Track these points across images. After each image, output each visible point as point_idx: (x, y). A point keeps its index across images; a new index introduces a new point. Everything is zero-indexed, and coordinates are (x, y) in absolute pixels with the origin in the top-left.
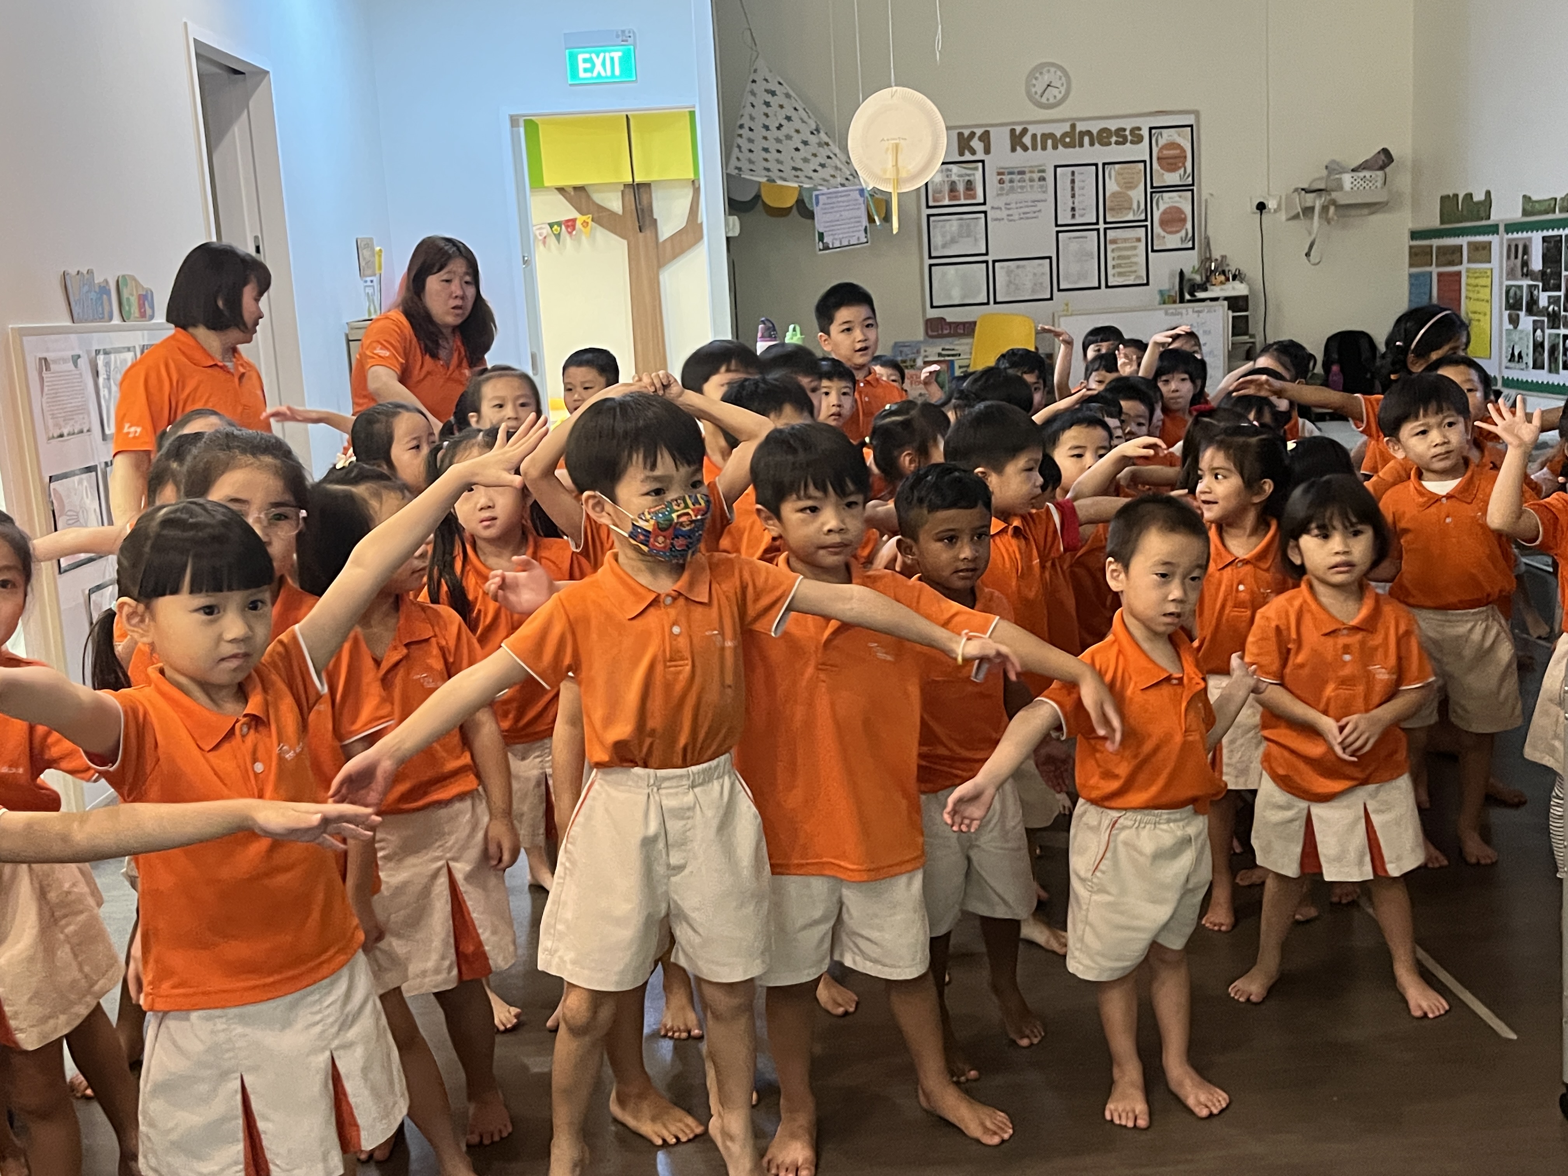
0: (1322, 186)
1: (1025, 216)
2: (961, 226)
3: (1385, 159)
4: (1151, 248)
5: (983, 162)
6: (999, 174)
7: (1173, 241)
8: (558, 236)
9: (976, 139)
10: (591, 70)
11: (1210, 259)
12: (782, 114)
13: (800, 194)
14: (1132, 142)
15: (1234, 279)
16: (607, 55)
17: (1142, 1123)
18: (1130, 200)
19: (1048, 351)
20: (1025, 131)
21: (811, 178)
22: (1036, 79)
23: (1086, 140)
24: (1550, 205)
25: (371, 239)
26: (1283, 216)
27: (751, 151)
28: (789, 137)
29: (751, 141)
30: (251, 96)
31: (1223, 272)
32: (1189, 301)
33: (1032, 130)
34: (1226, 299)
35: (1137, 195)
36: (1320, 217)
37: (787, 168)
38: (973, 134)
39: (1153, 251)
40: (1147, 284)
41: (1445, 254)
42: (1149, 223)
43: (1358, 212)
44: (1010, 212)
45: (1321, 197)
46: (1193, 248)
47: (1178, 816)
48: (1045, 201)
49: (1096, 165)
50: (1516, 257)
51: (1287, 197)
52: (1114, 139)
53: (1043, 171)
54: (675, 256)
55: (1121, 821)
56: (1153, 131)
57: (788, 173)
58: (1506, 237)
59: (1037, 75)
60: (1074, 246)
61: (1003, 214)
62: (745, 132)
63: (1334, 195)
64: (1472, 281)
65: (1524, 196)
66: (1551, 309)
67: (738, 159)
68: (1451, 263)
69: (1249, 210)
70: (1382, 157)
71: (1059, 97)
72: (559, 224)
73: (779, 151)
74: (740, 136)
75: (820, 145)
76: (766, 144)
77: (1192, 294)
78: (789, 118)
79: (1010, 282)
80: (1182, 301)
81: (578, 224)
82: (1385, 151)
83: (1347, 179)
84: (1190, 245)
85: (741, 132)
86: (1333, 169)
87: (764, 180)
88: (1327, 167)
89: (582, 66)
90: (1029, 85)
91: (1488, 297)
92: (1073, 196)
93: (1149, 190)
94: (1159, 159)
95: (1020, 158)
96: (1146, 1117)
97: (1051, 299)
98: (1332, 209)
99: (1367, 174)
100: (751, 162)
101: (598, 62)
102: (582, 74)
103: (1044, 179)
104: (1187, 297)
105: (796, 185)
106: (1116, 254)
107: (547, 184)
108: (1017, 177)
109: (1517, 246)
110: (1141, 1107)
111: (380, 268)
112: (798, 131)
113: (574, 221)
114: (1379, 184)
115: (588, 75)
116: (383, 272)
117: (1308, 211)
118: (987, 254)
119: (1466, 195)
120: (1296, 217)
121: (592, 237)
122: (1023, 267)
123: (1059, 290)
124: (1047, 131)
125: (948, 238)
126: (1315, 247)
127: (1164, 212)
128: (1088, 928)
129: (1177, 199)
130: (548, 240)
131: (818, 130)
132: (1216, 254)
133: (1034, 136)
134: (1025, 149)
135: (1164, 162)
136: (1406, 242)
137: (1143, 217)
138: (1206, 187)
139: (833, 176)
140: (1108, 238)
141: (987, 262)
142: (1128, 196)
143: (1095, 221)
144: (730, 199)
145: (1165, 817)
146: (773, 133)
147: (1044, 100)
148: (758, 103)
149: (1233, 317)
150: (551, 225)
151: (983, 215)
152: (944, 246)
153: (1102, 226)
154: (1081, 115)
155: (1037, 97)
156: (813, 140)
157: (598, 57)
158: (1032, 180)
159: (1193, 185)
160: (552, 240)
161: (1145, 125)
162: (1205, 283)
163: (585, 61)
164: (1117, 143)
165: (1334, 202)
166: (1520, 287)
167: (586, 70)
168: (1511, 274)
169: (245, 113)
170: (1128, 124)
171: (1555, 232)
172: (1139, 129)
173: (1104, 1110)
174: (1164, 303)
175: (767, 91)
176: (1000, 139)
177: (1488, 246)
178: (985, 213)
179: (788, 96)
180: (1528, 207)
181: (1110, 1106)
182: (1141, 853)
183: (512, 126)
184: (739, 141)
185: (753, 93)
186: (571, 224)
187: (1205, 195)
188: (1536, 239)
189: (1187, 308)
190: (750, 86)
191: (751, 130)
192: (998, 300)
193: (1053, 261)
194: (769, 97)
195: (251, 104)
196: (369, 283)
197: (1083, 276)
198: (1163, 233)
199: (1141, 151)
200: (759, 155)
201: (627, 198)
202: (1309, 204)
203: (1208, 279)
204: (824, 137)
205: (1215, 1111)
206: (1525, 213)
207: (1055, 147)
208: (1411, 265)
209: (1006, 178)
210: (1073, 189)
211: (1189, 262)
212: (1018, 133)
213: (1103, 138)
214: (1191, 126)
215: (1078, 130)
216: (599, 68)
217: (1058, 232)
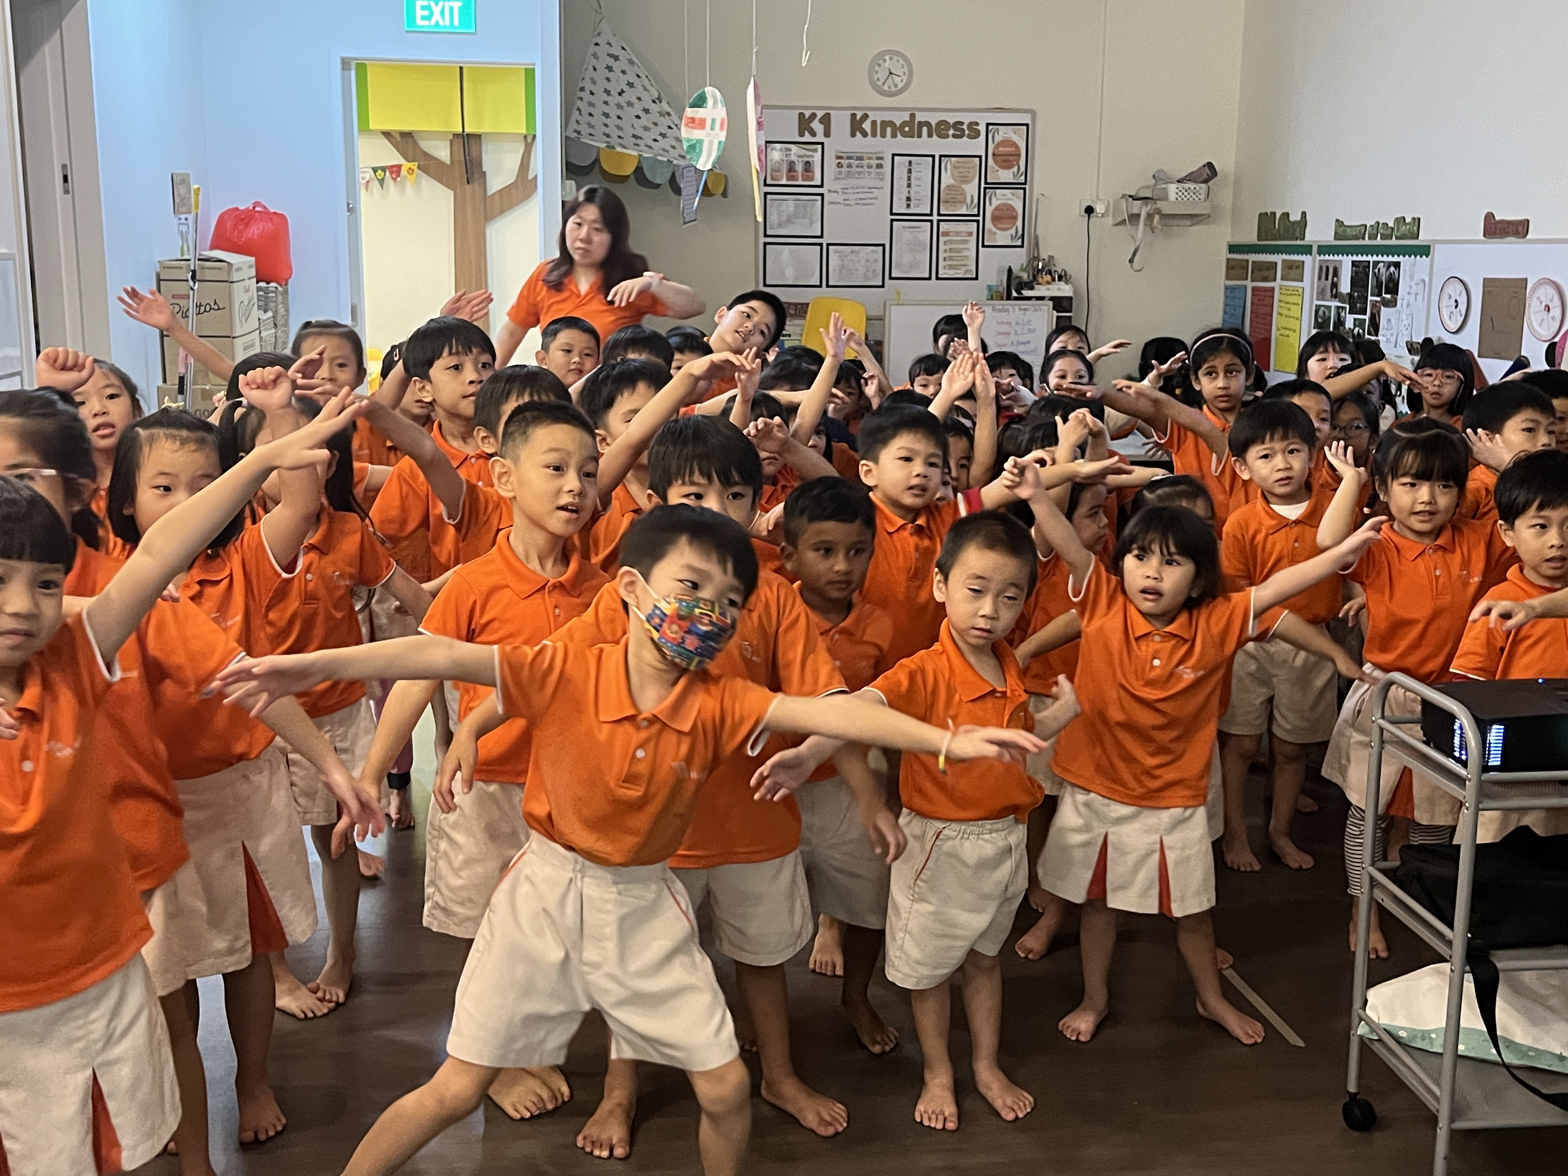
0: (1149, 195)
1: (861, 202)
2: (797, 206)
3: (1209, 173)
4: (981, 243)
5: (822, 144)
6: (838, 157)
7: (1003, 238)
8: (381, 182)
9: (817, 120)
10: (428, 18)
11: (1037, 259)
12: (624, 79)
13: (639, 162)
14: (970, 137)
15: (1060, 280)
16: (447, 4)
17: (951, 1126)
18: (963, 193)
19: (878, 338)
20: (866, 116)
21: (650, 147)
22: (879, 65)
23: (925, 130)
24: (1361, 231)
25: (188, 175)
26: (1109, 221)
27: (590, 115)
28: (630, 104)
29: (591, 104)
30: (66, 14)
31: (1050, 272)
32: (1016, 299)
33: (872, 115)
34: (1052, 299)
35: (971, 189)
36: (1145, 225)
37: (627, 134)
38: (813, 116)
39: (983, 246)
40: (976, 278)
41: (1260, 270)
42: (981, 218)
43: (1182, 222)
44: (846, 197)
45: (1147, 204)
46: (1022, 246)
47: (1000, 826)
48: (882, 188)
49: (933, 156)
50: (1327, 279)
51: (1115, 201)
52: (951, 132)
53: (881, 158)
54: (503, 211)
55: (946, 832)
56: (990, 127)
57: (629, 140)
58: (1318, 258)
59: (881, 62)
60: (907, 236)
61: (839, 198)
62: (586, 95)
63: (1160, 204)
64: (1283, 298)
65: (1337, 221)
66: (1356, 331)
67: (577, 122)
68: (1265, 279)
69: (1077, 213)
70: (1207, 169)
71: (900, 85)
72: (383, 169)
73: (619, 117)
74: (581, 99)
75: (661, 114)
76: (607, 110)
77: (1019, 292)
78: (630, 85)
79: (843, 266)
80: (1009, 298)
81: (404, 171)
82: (1210, 165)
83: (1173, 188)
84: (1019, 243)
85: (581, 94)
86: (1159, 178)
87: (603, 145)
88: (1154, 176)
89: (419, 13)
90: (871, 71)
91: (1298, 315)
92: (909, 186)
93: (983, 185)
94: (994, 155)
95: (859, 144)
96: (955, 1119)
97: (883, 286)
98: (1157, 217)
99: (1192, 185)
100: (591, 126)
101: (437, 10)
102: (419, 22)
103: (879, 166)
104: (1014, 294)
105: (636, 153)
106: (948, 247)
107: (372, 127)
108: (854, 162)
109: (1328, 268)
110: (950, 1109)
111: (197, 207)
112: (639, 99)
113: (399, 167)
114: (1202, 197)
115: (426, 23)
116: (199, 212)
117: (1134, 218)
118: (821, 237)
119: (1283, 214)
120: (1123, 222)
121: (417, 183)
122: (857, 252)
123: (891, 278)
124: (886, 119)
125: (785, 218)
126: (1138, 254)
127: (997, 209)
128: (907, 936)
129: (1010, 196)
130: (370, 184)
131: (660, 99)
132: (1044, 255)
133: (874, 123)
134: (865, 134)
135: (999, 158)
136: (1224, 254)
137: (975, 212)
138: (1039, 185)
139: (674, 147)
140: (941, 230)
141: (821, 245)
142: (963, 190)
143: (928, 212)
144: (567, 162)
145: (989, 827)
146: (614, 99)
147: (886, 88)
148: (601, 67)
149: (1058, 317)
150: (375, 170)
151: (819, 198)
152: (780, 225)
153: (935, 218)
154: (919, 106)
155: (880, 83)
156: (654, 108)
157: (437, 4)
158: (870, 167)
159: (1025, 183)
160: (375, 185)
161: (982, 120)
162: (1032, 282)
163: (423, 8)
164: (954, 136)
165: (1158, 211)
166: (1329, 308)
167: (424, 18)
168: (1321, 295)
169: (58, 32)
170: (967, 118)
171: (1364, 258)
172: (977, 124)
173: (914, 1111)
174: (992, 299)
175: (609, 55)
176: (841, 123)
177: (1301, 265)
178: (822, 195)
179: (631, 62)
180: (1340, 230)
181: (920, 1107)
182: (964, 863)
183: (343, 69)
184: (579, 103)
185: (595, 56)
186: (396, 170)
187: (1036, 193)
188: (1346, 263)
189: (1013, 306)
190: (592, 49)
191: (592, 93)
192: (830, 283)
193: (886, 249)
194: (611, 62)
195: (64, 23)
196: (183, 221)
197: (916, 265)
198: (994, 229)
199: (977, 146)
200: (598, 120)
201: (455, 148)
202: (1135, 211)
203: (1035, 277)
204: (665, 107)
205: (1021, 1115)
206: (1337, 237)
207: (894, 136)
208: (1228, 278)
209: (844, 162)
210: (909, 178)
211: (1017, 259)
212: (858, 117)
213: (941, 130)
214: (1027, 125)
215: (917, 120)
216: (437, 16)
217: (892, 220)
